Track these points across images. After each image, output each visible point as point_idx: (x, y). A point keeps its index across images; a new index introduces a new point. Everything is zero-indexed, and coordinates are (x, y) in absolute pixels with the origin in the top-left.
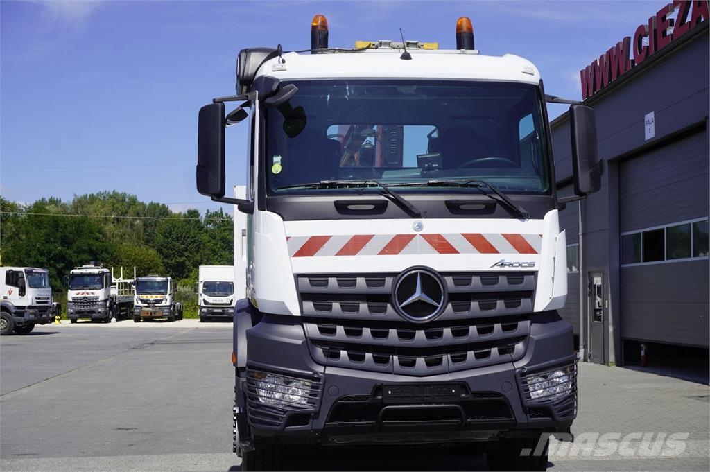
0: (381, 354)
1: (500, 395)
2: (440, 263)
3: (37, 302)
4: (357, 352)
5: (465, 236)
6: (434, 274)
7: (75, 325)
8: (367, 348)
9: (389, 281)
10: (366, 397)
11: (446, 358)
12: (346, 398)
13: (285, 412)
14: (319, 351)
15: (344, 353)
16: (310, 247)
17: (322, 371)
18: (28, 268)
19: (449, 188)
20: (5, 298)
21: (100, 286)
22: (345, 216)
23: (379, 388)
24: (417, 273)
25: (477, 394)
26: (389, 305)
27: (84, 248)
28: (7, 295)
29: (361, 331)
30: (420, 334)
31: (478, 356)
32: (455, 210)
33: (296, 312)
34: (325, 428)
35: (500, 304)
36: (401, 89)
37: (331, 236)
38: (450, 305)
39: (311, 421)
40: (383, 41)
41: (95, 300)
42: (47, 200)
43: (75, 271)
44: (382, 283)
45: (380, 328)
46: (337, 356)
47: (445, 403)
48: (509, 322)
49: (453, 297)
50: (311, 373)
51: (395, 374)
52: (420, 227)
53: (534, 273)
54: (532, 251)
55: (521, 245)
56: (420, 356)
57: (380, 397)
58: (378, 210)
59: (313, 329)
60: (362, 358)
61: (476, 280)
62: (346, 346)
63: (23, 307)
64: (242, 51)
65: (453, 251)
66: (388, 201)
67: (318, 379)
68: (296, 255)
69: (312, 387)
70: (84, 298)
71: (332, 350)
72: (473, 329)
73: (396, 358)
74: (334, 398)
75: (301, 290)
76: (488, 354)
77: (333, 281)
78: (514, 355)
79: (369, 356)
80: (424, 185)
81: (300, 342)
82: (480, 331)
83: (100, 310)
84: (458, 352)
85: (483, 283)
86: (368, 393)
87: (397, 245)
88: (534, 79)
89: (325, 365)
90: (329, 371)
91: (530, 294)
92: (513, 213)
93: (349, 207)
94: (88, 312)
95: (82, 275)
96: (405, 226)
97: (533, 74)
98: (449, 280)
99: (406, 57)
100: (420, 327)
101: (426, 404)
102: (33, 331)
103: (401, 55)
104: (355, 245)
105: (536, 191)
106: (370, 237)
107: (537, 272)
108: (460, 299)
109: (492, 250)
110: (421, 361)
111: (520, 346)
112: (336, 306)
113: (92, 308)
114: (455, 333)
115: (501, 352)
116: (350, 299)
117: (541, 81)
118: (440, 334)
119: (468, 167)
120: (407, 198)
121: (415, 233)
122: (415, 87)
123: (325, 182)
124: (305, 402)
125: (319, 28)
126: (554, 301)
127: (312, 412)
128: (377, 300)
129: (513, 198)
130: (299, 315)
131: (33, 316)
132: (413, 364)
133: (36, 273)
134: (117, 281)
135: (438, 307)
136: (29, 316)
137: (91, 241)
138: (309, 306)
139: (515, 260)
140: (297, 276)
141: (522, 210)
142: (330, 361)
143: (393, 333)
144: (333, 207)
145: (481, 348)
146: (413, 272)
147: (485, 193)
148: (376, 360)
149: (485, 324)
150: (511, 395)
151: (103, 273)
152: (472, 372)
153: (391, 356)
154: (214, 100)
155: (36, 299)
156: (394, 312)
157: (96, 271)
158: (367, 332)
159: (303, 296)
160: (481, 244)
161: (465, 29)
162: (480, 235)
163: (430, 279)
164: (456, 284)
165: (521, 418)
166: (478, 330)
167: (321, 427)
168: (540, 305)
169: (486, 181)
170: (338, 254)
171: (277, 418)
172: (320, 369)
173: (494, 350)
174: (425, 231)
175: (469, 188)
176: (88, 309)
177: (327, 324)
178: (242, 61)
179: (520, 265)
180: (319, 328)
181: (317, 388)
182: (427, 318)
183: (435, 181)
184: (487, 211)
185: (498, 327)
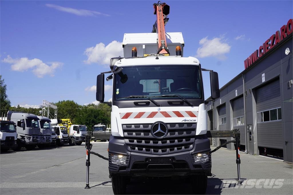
0: (148, 148)
1: (185, 161)
2: (166, 120)
3: (83, 136)
4: (140, 147)
5: (174, 112)
6: (163, 123)
7: (95, 142)
8: (143, 146)
9: (150, 126)
10: (143, 162)
11: (168, 150)
12: (137, 162)
13: (119, 166)
14: (129, 148)
15: (136, 148)
16: (127, 116)
17: (130, 153)
18: (80, 125)
19: (169, 98)
20: (73, 134)
21: (103, 130)
22: (137, 106)
23: (147, 159)
24: (159, 124)
25: (177, 161)
26: (150, 133)
27: (100, 119)
28: (74, 133)
29: (142, 141)
30: (160, 142)
31: (178, 149)
32: (171, 104)
33: (122, 136)
34: (131, 171)
35: (185, 133)
36: (155, 68)
37: (132, 113)
38: (169, 133)
39: (127, 169)
40: (152, 54)
42: (91, 104)
43: (95, 126)
44: (148, 127)
45: (147, 140)
46: (135, 149)
47: (168, 164)
48: (188, 138)
49: (170, 131)
50: (126, 154)
51: (152, 154)
52: (159, 109)
53: (196, 123)
54: (195, 116)
55: (192, 115)
56: (160, 149)
57: (147, 162)
58: (147, 105)
59: (127, 141)
60: (142, 150)
61: (177, 125)
62: (137, 146)
63: (78, 137)
64: (111, 59)
65: (169, 116)
66: (150, 102)
67: (129, 156)
68: (122, 119)
69: (127, 158)
71: (133, 147)
72: (176, 141)
73: (152, 149)
74: (134, 161)
75: (124, 129)
76: (181, 148)
77: (133, 126)
78: (189, 149)
79: (144, 149)
80: (161, 97)
81: (123, 145)
82: (179, 141)
84: (172, 148)
85: (179, 126)
86: (144, 160)
87: (152, 115)
88: (197, 64)
89: (131, 152)
90: (132, 153)
91: (195, 130)
92: (189, 105)
93: (139, 104)
95: (97, 127)
96: (155, 109)
97: (197, 62)
98: (169, 125)
99: (157, 58)
100: (160, 140)
101: (161, 164)
102: (82, 144)
103: (155, 58)
104: (140, 115)
105: (197, 98)
106: (144, 113)
107: (197, 123)
108: (172, 131)
109: (182, 116)
110: (160, 151)
111: (191, 146)
112: (134, 134)
114: (171, 142)
115: (185, 148)
116: (138, 131)
117: (200, 64)
118: (166, 142)
119: (178, 91)
120: (156, 101)
121: (158, 111)
122: (159, 67)
123: (131, 96)
124: (125, 163)
125: (134, 51)
126: (202, 131)
127: (127, 166)
128: (146, 132)
129: (188, 100)
130: (123, 136)
131: (82, 140)
132: (157, 151)
133: (82, 127)
134: (108, 129)
135: (165, 134)
136: (80, 140)
137: (102, 117)
138: (126, 134)
139: (189, 119)
140: (123, 125)
141: (191, 104)
142: (132, 150)
143: (151, 142)
144: (133, 103)
145: (179, 146)
146: (157, 123)
147: (181, 99)
148: (146, 150)
149: (180, 139)
150: (188, 161)
151: (104, 126)
152: (176, 154)
153: (151, 149)
154: (101, 73)
155: (82, 134)
156: (152, 136)
157: (102, 126)
158: (143, 141)
159: (124, 131)
160: (179, 114)
161: (178, 50)
162: (178, 112)
163: (163, 125)
164: (171, 127)
165: (192, 168)
166: (178, 141)
167: (130, 171)
168: (198, 133)
169: (180, 95)
170: (135, 118)
171: (117, 168)
172: (129, 153)
173: (183, 147)
174: (161, 111)
175: (175, 97)
177: (131, 139)
178: (111, 62)
179: (191, 121)
180: (129, 141)
181: (128, 158)
182: (162, 137)
183: (164, 95)
184: (181, 104)
185: (184, 140)
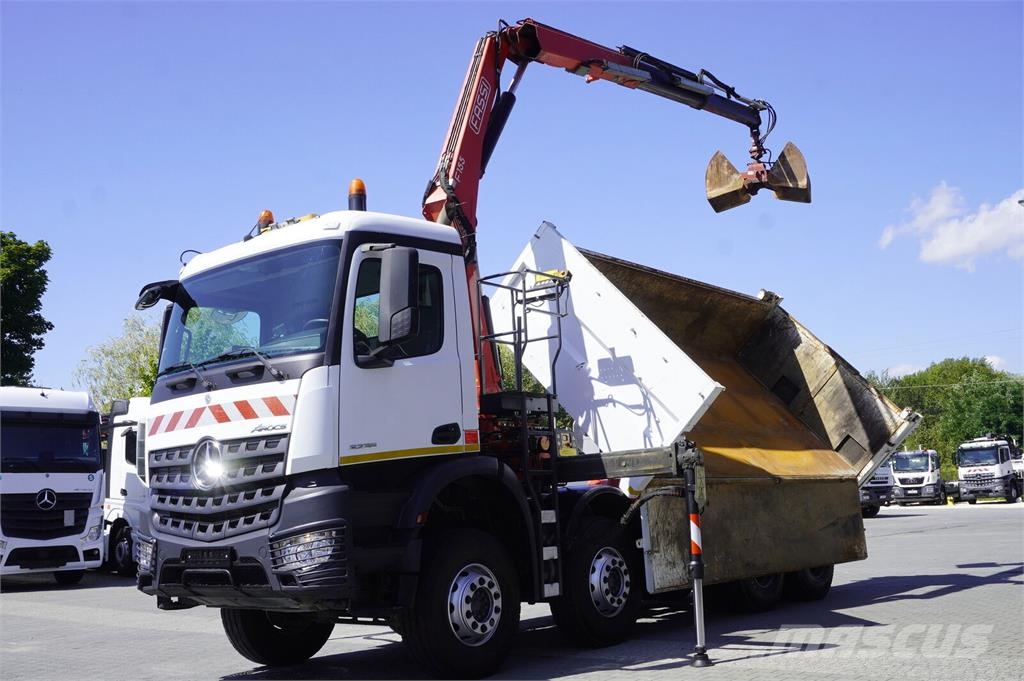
0: (190, 521)
1: (258, 561)
4: (177, 519)
5: (236, 404)
7: (974, 507)
9: (190, 453)
10: (178, 561)
11: (226, 524)
14: (158, 520)
17: (157, 537)
21: (994, 460)
22: (174, 395)
24: (207, 444)
25: (243, 559)
29: (178, 500)
30: (210, 502)
31: (246, 522)
32: (234, 380)
34: (159, 589)
35: (259, 468)
41: (990, 478)
43: (965, 446)
44: (187, 457)
45: (189, 496)
46: (167, 522)
47: (221, 568)
50: (150, 539)
51: (195, 539)
53: (288, 435)
54: (286, 412)
55: (277, 407)
56: (212, 522)
57: (184, 561)
59: (154, 499)
60: (178, 525)
61: (243, 446)
65: (226, 419)
66: (195, 379)
68: (149, 435)
70: (977, 475)
72: (242, 495)
73: (198, 524)
74: (163, 561)
75: (151, 465)
76: (253, 520)
77: (164, 455)
78: (269, 521)
79: (182, 523)
82: (247, 497)
83: (997, 489)
85: (248, 449)
86: (178, 557)
87: (195, 418)
89: (160, 532)
90: (161, 536)
91: (283, 456)
93: (178, 387)
94: (984, 491)
98: (226, 448)
101: (209, 568)
104: (174, 422)
106: (182, 413)
109: (254, 415)
110: (210, 528)
111: (275, 511)
112: (165, 478)
113: (987, 487)
114: (231, 500)
115: (262, 517)
116: (173, 471)
118: (221, 500)
121: (205, 405)
124: (150, 565)
127: (153, 574)
130: (148, 487)
131: (868, 497)
132: (205, 530)
138: (154, 479)
139: (268, 423)
140: (151, 453)
142: (162, 528)
143: (195, 501)
146: (203, 443)
148: (186, 526)
150: (265, 560)
151: (997, 446)
152: (240, 538)
153: (194, 523)
157: (989, 444)
158: (181, 500)
160: (246, 410)
161: (353, 192)
162: (246, 402)
164: (229, 452)
165: (276, 585)
166: (245, 495)
167: (157, 587)
170: (166, 430)
173: (257, 515)
176: (983, 487)
179: (274, 428)
180: (158, 499)
185: (259, 492)
